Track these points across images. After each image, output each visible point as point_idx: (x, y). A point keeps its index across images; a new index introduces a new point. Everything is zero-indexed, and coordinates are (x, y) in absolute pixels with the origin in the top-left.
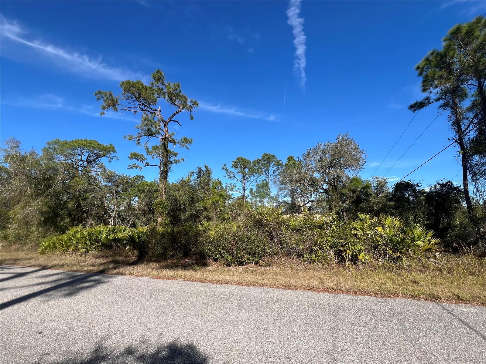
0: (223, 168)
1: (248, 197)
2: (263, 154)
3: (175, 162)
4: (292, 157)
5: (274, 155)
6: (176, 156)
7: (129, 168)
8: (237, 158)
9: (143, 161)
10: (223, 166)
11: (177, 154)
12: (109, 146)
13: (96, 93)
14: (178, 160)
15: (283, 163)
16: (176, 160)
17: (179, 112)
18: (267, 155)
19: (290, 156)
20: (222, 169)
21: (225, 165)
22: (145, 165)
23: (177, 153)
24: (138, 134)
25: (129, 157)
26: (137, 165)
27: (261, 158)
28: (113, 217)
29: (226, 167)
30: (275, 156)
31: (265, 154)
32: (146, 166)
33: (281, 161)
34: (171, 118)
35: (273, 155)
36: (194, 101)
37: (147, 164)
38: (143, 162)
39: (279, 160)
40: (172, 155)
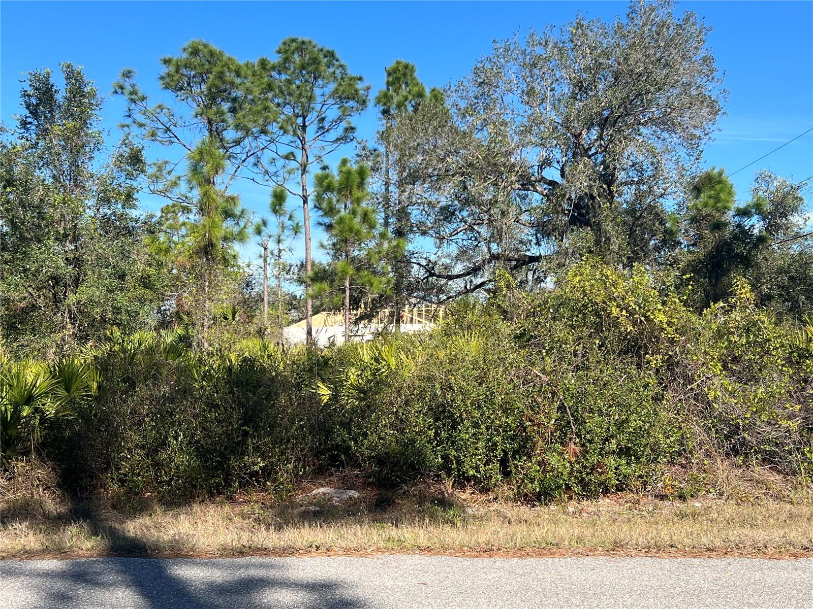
0: (122, 88)
1: (263, 228)
2: (287, 38)
4: (407, 67)
5: (330, 49)
8: (187, 44)
10: (118, 79)
15: (368, 88)
18: (302, 47)
19: (398, 63)
20: (116, 92)
27: (275, 59)
29: (133, 82)
30: (338, 54)
31: (294, 40)
33: (360, 79)
35: (328, 52)
39: (353, 75)
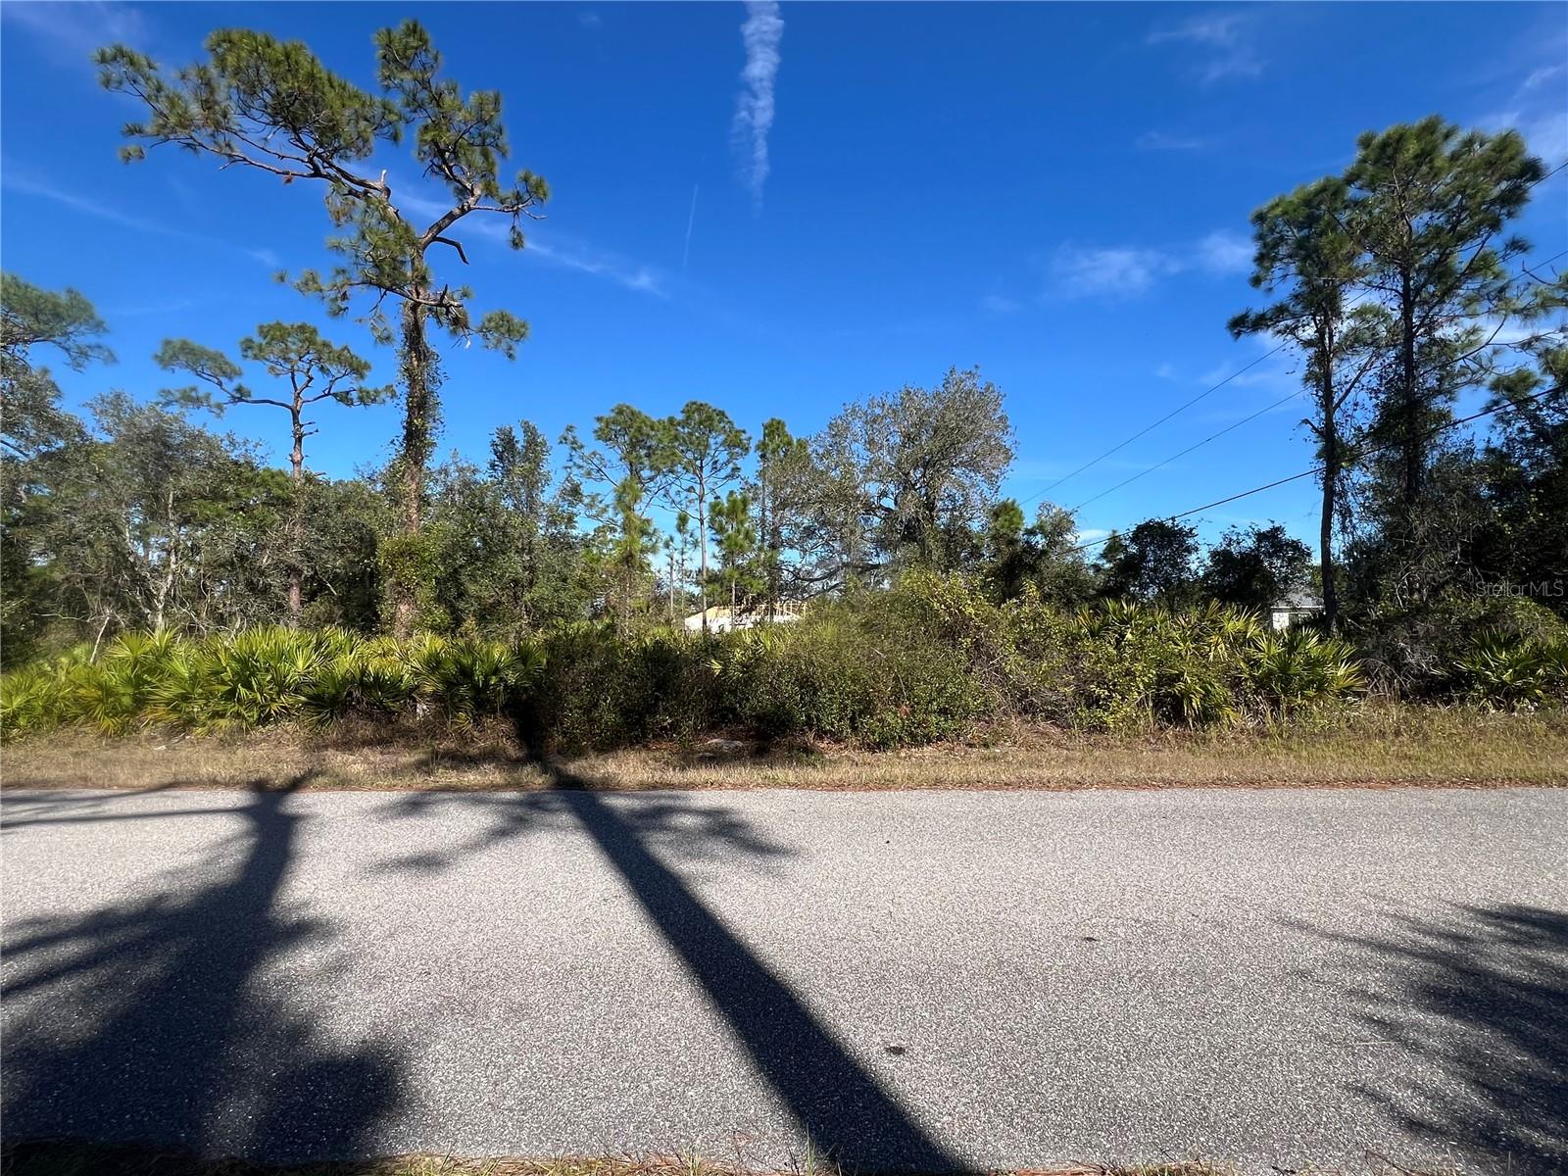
0: (565, 439)
1: (670, 543)
2: (689, 401)
3: (361, 399)
4: (779, 423)
6: (362, 376)
7: (164, 401)
8: (614, 405)
9: (222, 379)
10: (563, 432)
11: (367, 366)
12: (63, 298)
13: (103, 55)
14: (375, 392)
15: (750, 438)
16: (368, 392)
17: (470, 209)
18: (700, 408)
19: (773, 420)
20: (561, 442)
21: (570, 429)
22: (233, 397)
23: (366, 363)
24: (338, 273)
25: (156, 356)
26: (201, 393)
27: (680, 417)
28: (162, 598)
29: (574, 435)
30: (727, 413)
31: (695, 403)
32: (235, 400)
33: (744, 432)
34: (440, 229)
35: (720, 411)
36: (534, 178)
37: (241, 396)
38: (220, 384)
39: (739, 429)
40: (349, 370)
